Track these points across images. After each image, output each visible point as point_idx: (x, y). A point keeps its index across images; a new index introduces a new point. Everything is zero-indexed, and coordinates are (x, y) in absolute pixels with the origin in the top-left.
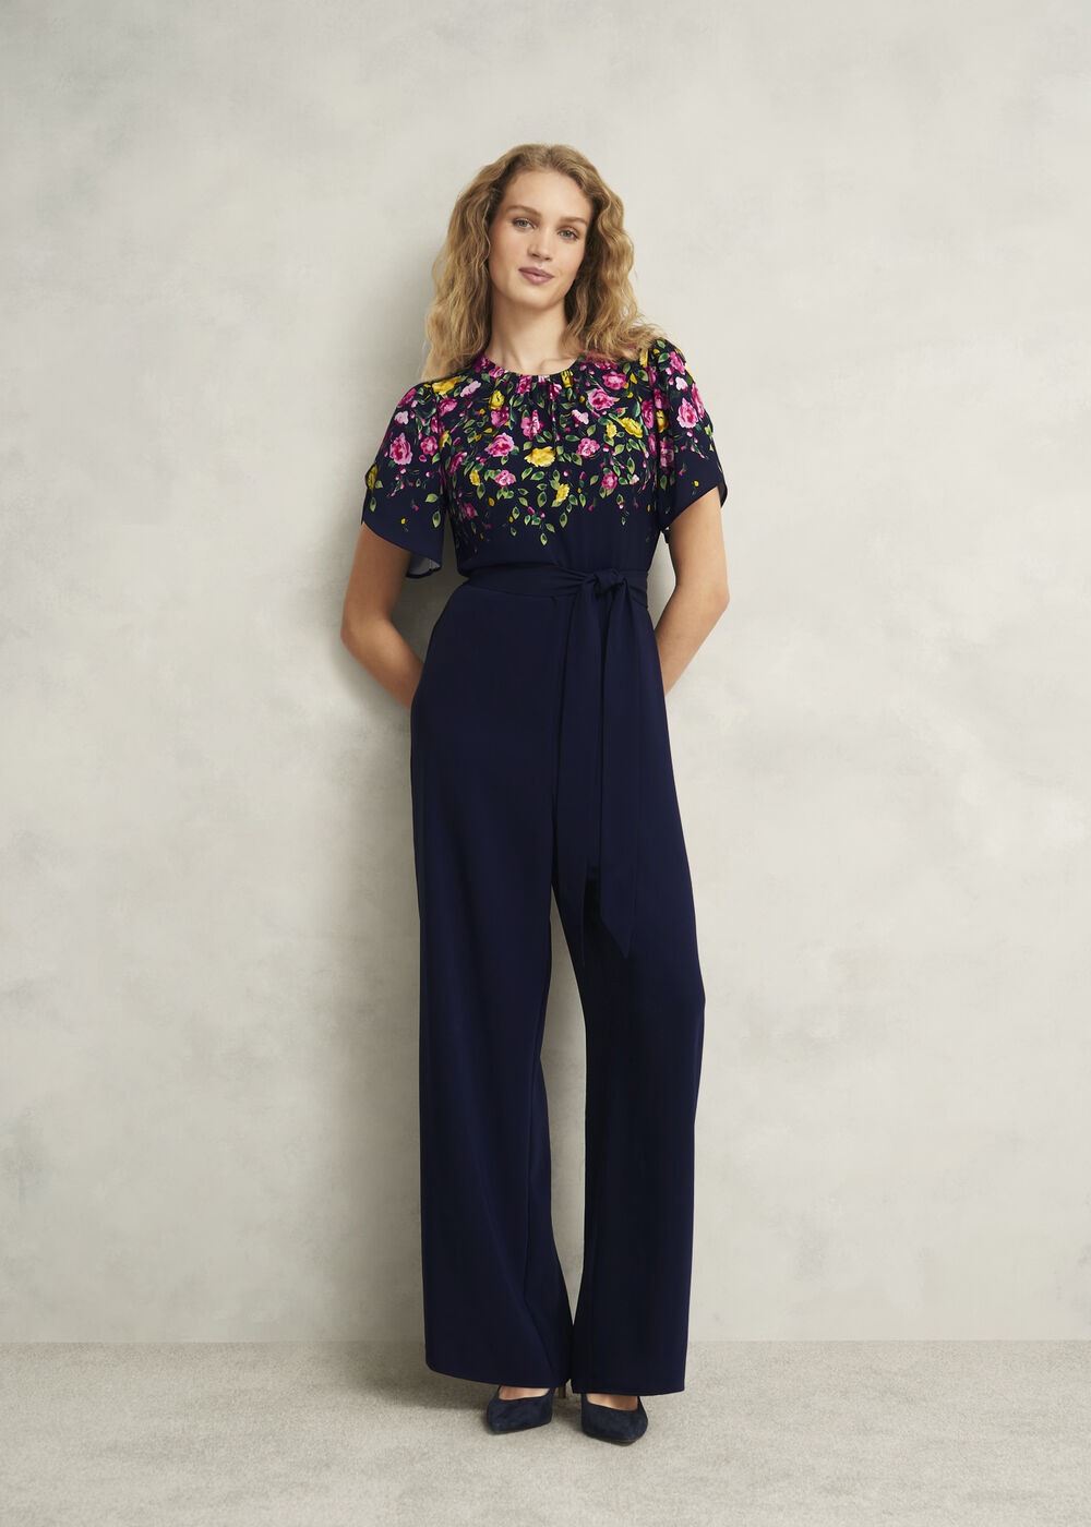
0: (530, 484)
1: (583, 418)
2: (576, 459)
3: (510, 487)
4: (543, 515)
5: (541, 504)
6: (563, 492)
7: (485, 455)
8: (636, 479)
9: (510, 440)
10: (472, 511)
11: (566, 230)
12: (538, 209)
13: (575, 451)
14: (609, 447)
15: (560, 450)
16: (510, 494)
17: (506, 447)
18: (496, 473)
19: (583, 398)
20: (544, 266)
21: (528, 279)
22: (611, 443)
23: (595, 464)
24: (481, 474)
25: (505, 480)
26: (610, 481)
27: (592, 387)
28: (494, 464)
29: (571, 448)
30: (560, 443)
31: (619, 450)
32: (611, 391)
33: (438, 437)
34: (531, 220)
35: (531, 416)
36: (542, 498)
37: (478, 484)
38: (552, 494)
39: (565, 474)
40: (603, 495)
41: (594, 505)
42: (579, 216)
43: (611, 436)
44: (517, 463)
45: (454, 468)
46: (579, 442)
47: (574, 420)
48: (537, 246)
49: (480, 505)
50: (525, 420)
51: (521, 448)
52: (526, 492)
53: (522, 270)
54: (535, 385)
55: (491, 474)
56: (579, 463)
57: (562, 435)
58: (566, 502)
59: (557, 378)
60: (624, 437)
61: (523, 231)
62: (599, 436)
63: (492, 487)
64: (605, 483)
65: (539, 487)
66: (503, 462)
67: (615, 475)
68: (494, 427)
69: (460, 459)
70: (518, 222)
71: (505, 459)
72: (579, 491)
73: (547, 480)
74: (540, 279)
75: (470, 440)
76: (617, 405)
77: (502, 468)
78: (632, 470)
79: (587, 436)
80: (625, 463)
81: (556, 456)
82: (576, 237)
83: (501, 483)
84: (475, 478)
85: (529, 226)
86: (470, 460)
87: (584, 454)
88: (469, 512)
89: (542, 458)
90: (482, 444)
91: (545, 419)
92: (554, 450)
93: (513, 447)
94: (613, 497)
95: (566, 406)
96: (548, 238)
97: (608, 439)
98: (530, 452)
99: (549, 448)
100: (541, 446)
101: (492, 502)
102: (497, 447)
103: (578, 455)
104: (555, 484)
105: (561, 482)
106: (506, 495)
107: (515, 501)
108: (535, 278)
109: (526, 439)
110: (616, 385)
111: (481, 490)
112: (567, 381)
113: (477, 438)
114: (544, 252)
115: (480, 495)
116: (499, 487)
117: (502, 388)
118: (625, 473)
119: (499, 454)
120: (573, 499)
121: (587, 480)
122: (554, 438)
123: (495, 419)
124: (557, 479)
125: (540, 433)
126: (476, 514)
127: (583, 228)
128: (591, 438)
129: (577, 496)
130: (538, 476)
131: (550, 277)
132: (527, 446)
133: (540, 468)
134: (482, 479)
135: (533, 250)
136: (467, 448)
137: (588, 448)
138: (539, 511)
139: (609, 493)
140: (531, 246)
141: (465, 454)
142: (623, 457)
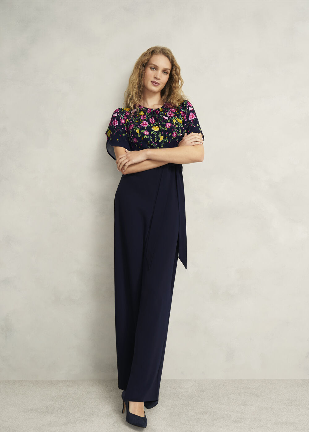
0: (153, 135)
1: (167, 118)
2: (165, 128)
3: (148, 135)
4: (156, 144)
5: (156, 141)
6: (162, 138)
7: (140, 126)
8: (181, 134)
9: (147, 123)
10: (136, 140)
11: (164, 71)
12: (158, 65)
13: (165, 126)
14: (174, 125)
15: (160, 126)
16: (148, 137)
17: (146, 124)
18: (144, 131)
19: (166, 114)
20: (158, 81)
21: (153, 84)
22: (175, 124)
23: (171, 130)
24: (140, 131)
25: (146, 133)
26: (175, 134)
27: (168, 111)
28: (143, 128)
29: (164, 126)
30: (160, 125)
31: (177, 126)
32: (173, 112)
33: (125, 120)
34: (155, 68)
35: (152, 118)
36: (156, 139)
37: (139, 133)
38: (159, 139)
39: (162, 133)
40: (173, 138)
41: (170, 141)
42: (169, 68)
43: (175, 122)
44: (149, 129)
45: (131, 128)
46: (166, 124)
47: (164, 119)
48: (157, 75)
49: (139, 139)
50: (150, 119)
51: (150, 125)
52: (152, 138)
53: (152, 82)
54: (152, 111)
55: (142, 131)
56: (166, 129)
57: (161, 122)
58: (163, 141)
59: (158, 109)
60: (178, 123)
61: (153, 71)
62: (171, 122)
63: (143, 134)
64: (173, 135)
65: (155, 136)
66: (146, 128)
67: (176, 133)
68: (142, 120)
69: (133, 126)
70: (152, 68)
71: (146, 127)
72: (166, 137)
73: (158, 135)
74: (156, 85)
75: (135, 122)
76: (175, 116)
77: (146, 130)
78: (180, 132)
79: (168, 122)
80: (178, 130)
81: (160, 128)
82: (167, 74)
83: (145, 133)
84: (138, 131)
85: (154, 69)
86: (136, 127)
87: (167, 127)
88: (135, 140)
89: (156, 129)
90: (139, 123)
91: (156, 120)
92: (159, 127)
93: (148, 125)
94: (175, 139)
95: (161, 116)
96: (159, 73)
97: (174, 123)
98: (153, 127)
99: (157, 126)
100: (155, 126)
101: (143, 139)
102: (144, 124)
103: (166, 127)
105: (161, 135)
106: (147, 137)
107: (149, 139)
108: (155, 84)
109: (151, 124)
110: (174, 111)
111: (140, 135)
112: (161, 110)
113: (137, 121)
114: (158, 77)
115: (139, 136)
116: (145, 135)
117: (143, 111)
118: (178, 132)
119: (144, 126)
120: (165, 140)
121: (168, 134)
122: (158, 123)
123: (142, 118)
124: (160, 135)
125: (155, 123)
126: (137, 141)
127: (169, 71)
128: (169, 123)
129: (166, 139)
130: (155, 133)
131: (159, 84)
132: (152, 125)
133: (155, 132)
134: (140, 132)
135: (155, 76)
136: (134, 124)
137: (168, 125)
138: (155, 143)
139: (174, 138)
140: (155, 75)
141: (134, 125)
142: (178, 128)
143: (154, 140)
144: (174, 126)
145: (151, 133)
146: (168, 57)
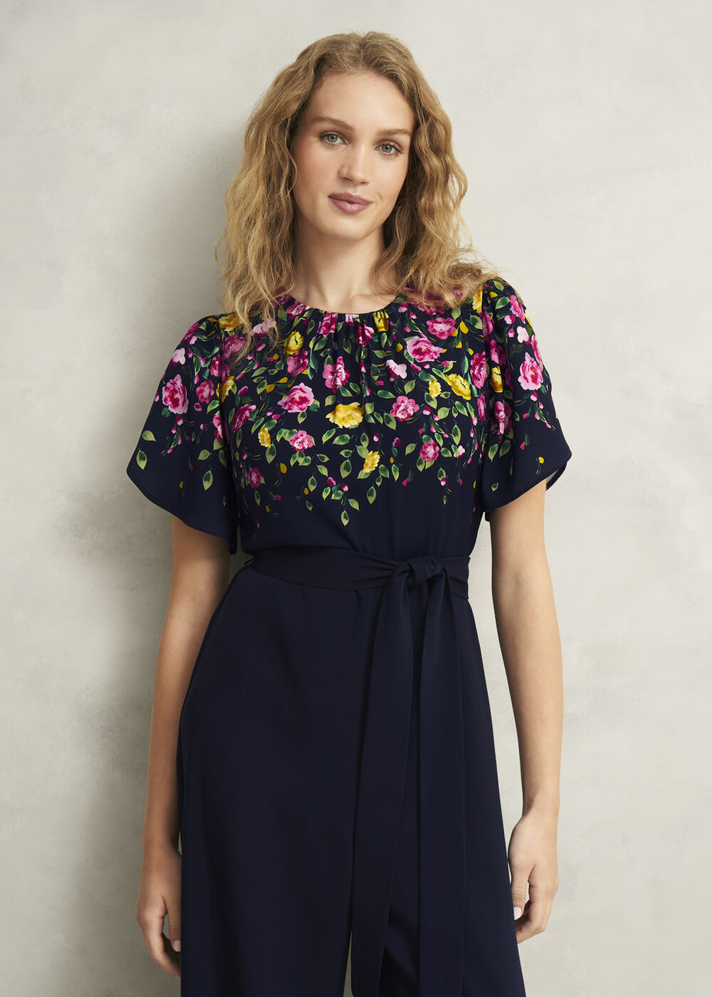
0: (331, 449)
1: (400, 371)
2: (389, 420)
3: (307, 452)
4: (346, 489)
5: (344, 474)
6: (372, 460)
7: (278, 410)
8: (461, 450)
9: (309, 392)
10: (258, 477)
11: (385, 144)
12: (349, 122)
13: (389, 409)
14: (430, 409)
15: (369, 409)
16: (306, 460)
17: (304, 400)
18: (291, 434)
19: (400, 346)
20: (359, 192)
21: (340, 207)
22: (434, 404)
23: (413, 429)
24: (273, 433)
25: (302, 442)
26: (431, 451)
27: (413, 334)
28: (289, 421)
29: (384, 406)
30: (369, 400)
31: (442, 414)
32: (436, 341)
33: (220, 381)
34: (342, 134)
35: (335, 364)
36: (346, 468)
37: (267, 445)
38: (359, 463)
39: (376, 439)
40: (421, 468)
41: (409, 479)
42: (400, 127)
43: (434, 395)
44: (317, 422)
45: (239, 423)
46: (394, 400)
47: (389, 372)
48: (350, 168)
49: (270, 471)
50: (328, 368)
51: (323, 402)
52: (327, 459)
53: (333, 197)
54: (341, 325)
55: (284, 434)
56: (393, 426)
57: (374, 389)
58: (375, 474)
59: (368, 318)
60: (449, 399)
61: (333, 147)
62: (419, 395)
63: (285, 450)
64: (425, 453)
65: (342, 453)
66: (301, 420)
67: (436, 444)
68: (290, 376)
69: (247, 413)
70: (325, 137)
71: (303, 415)
72: (392, 460)
73: (353, 445)
74: (355, 207)
75: (259, 391)
76: (443, 358)
77: (299, 427)
78: (457, 440)
79: (403, 394)
80: (449, 432)
81: (364, 415)
82: (398, 151)
83: (296, 445)
84: (264, 438)
85: (339, 141)
86: (259, 416)
87: (399, 415)
88: (254, 478)
89: (347, 417)
90: (275, 396)
91: (354, 375)
92: (361, 408)
93: (313, 401)
94: (433, 471)
95: (378, 354)
96: (364, 152)
97: (430, 399)
98: (332, 409)
99: (355, 404)
100: (346, 401)
101: (283, 468)
102: (293, 401)
103: (392, 416)
104: (363, 450)
105: (370, 448)
106: (301, 461)
107: (312, 470)
108: (349, 206)
109: (329, 392)
110: (442, 333)
111: (271, 452)
112: (380, 324)
113: (269, 388)
114: (359, 175)
115: (270, 459)
116: (294, 450)
117: (302, 328)
118: (448, 443)
119: (295, 409)
120: (384, 471)
121: (402, 448)
122: (362, 393)
123: (291, 366)
124: (365, 444)
125: (345, 384)
126: (263, 481)
127: (405, 140)
128: (409, 396)
129: (389, 466)
130: (343, 439)
131: (367, 203)
132: (329, 401)
133: (345, 430)
134: (273, 439)
135: (345, 171)
136: (256, 400)
137: (405, 408)
138: (341, 482)
139: (428, 465)
140: (342, 166)
141: (254, 407)
142: (447, 424)
143: (334, 471)
144: (427, 413)
145: (325, 438)
146: (393, 77)
